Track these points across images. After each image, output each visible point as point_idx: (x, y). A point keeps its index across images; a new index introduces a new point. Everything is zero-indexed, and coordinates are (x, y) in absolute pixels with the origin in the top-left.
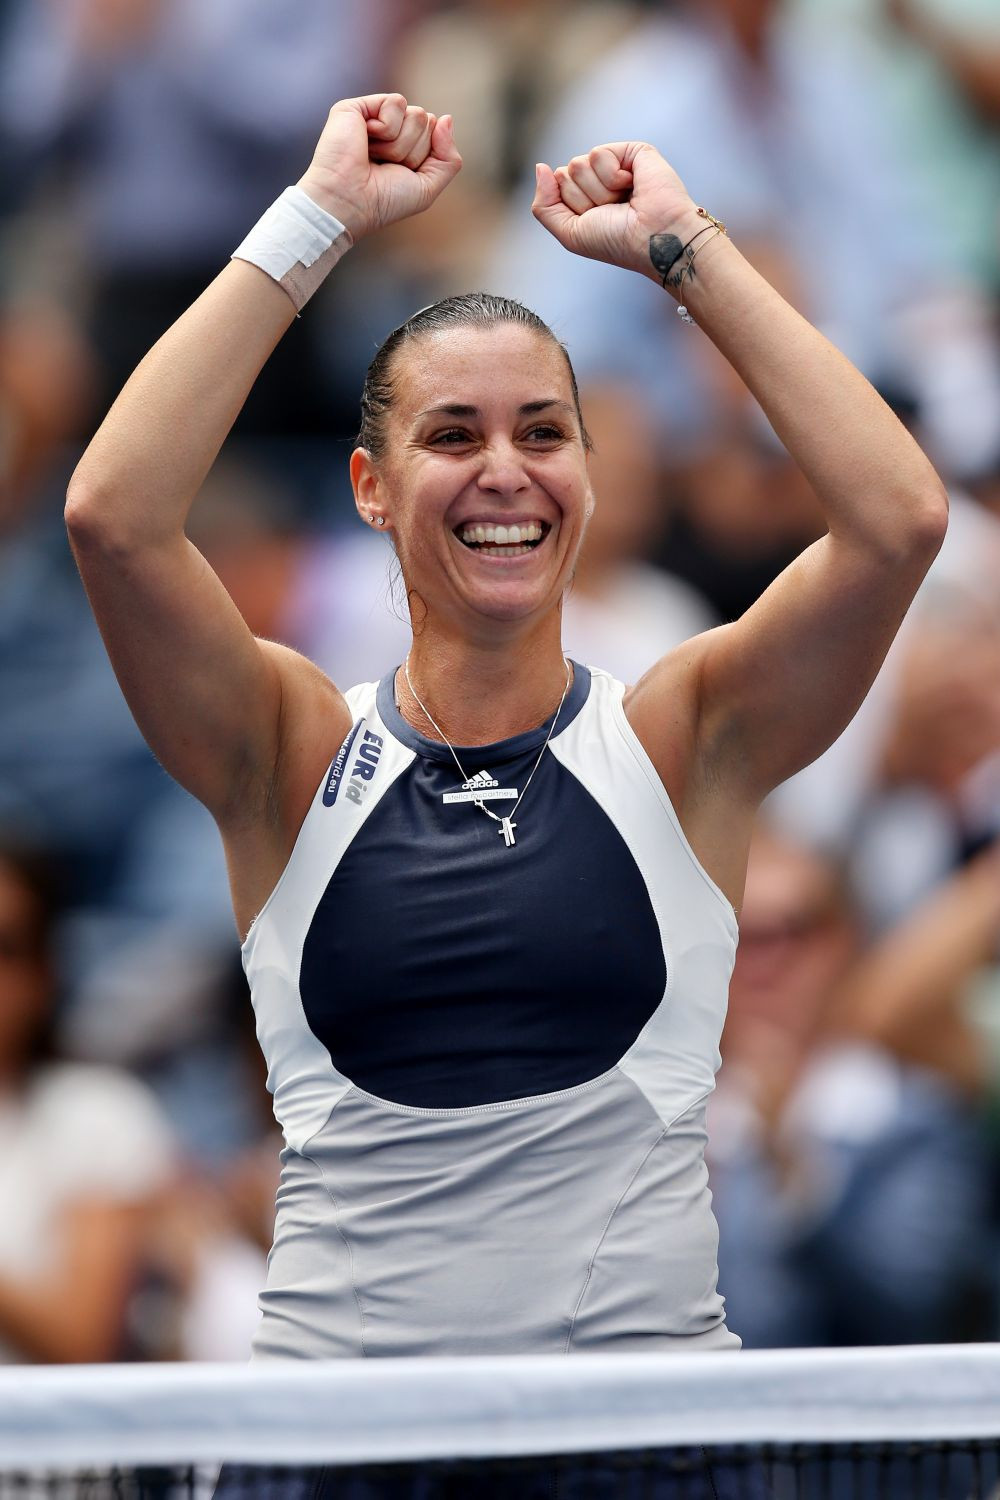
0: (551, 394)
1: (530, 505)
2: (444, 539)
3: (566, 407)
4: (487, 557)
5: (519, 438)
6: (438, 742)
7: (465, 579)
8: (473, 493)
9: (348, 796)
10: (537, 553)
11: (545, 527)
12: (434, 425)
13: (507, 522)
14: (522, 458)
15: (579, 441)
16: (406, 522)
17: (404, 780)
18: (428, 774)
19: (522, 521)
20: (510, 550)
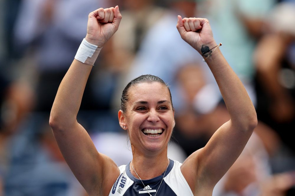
0: (165, 99)
1: (160, 125)
2: (139, 132)
3: (168, 102)
4: (149, 137)
5: (157, 109)
6: (138, 179)
7: (144, 142)
8: (146, 122)
9: (118, 191)
10: (161, 136)
11: (163, 130)
12: (137, 106)
13: (154, 129)
14: (158, 114)
15: (172, 110)
16: (130, 128)
17: (131, 188)
18: (136, 187)
19: (158, 129)
20: (155, 135)
